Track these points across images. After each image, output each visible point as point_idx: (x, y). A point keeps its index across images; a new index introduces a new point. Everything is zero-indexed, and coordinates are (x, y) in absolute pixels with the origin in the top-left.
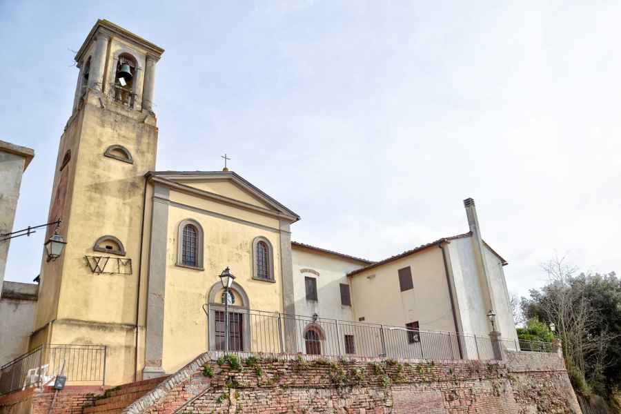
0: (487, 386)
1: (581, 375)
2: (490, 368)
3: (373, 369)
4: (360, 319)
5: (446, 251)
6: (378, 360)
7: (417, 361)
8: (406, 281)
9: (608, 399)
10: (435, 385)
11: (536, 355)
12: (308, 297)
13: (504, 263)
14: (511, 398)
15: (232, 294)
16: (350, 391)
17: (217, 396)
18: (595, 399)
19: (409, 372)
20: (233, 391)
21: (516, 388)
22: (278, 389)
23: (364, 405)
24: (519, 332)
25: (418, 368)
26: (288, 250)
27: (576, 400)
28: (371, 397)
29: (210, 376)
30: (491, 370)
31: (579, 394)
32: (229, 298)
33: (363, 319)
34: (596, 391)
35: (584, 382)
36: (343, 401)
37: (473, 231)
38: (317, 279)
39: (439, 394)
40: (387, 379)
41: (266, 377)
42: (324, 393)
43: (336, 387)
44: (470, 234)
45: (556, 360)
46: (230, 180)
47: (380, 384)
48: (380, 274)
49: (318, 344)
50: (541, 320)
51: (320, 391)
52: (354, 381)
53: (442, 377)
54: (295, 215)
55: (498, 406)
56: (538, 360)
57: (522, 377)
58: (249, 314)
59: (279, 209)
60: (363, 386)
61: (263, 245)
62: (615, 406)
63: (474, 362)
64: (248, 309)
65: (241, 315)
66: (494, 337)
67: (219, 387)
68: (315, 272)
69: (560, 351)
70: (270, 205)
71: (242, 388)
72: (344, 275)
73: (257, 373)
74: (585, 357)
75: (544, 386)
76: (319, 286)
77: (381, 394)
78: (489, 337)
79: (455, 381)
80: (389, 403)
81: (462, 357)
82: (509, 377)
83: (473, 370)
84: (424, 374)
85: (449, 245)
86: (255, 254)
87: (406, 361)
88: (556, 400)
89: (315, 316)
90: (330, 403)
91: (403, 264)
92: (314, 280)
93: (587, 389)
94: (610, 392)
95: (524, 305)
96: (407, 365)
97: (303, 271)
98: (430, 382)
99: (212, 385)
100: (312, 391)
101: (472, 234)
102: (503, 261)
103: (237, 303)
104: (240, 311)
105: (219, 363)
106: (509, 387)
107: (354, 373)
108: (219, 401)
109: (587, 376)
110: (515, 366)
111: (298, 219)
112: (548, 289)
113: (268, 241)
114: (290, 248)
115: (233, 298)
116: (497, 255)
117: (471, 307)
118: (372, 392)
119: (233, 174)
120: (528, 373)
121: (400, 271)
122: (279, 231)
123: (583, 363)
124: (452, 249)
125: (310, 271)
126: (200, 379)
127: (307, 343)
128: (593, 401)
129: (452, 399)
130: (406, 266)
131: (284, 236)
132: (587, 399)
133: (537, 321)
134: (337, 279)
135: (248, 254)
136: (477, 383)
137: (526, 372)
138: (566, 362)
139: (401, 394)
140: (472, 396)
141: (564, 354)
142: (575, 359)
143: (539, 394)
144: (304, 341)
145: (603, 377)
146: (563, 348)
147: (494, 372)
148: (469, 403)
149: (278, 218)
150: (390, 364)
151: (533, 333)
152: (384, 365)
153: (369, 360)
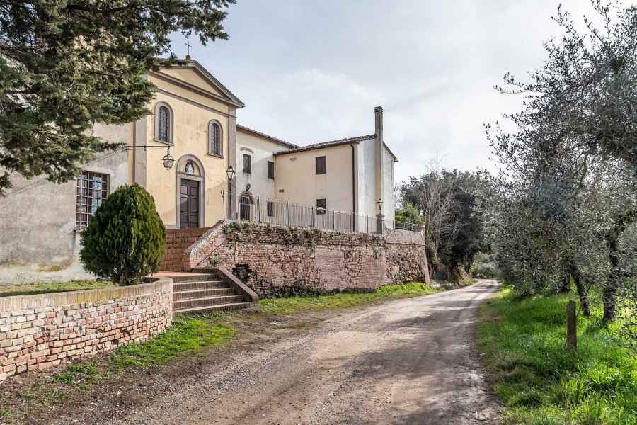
0: (370, 251)
1: (434, 249)
2: (374, 239)
3: (306, 234)
4: (280, 191)
5: (355, 148)
6: (309, 229)
7: (330, 231)
8: (321, 167)
9: (451, 269)
10: (339, 247)
11: (406, 232)
12: (244, 171)
13: (395, 160)
14: (384, 260)
15: (193, 166)
16: (293, 247)
17: (230, 245)
18: (441, 267)
19: (326, 237)
20: (237, 243)
21: (388, 254)
22: (258, 243)
23: (300, 255)
24: (397, 213)
25: (331, 236)
26: (234, 133)
27: (427, 266)
28: (304, 251)
29: (227, 234)
30: (374, 241)
31: (430, 262)
32: (190, 168)
33: (283, 191)
34: (443, 262)
35: (435, 255)
36: (289, 253)
37: (378, 134)
38: (252, 157)
39: (341, 253)
40: (313, 241)
41: (252, 236)
42: (280, 247)
43: (286, 244)
44: (375, 136)
45: (419, 238)
46: (193, 68)
47: (309, 244)
48: (301, 157)
49: (249, 207)
50: (414, 205)
51: (278, 245)
52: (296, 241)
53: (344, 242)
54: (240, 102)
55: (375, 265)
56: (407, 236)
57: (393, 247)
58: (204, 182)
59: (230, 97)
60: (300, 245)
61: (216, 127)
62: (456, 274)
63: (364, 235)
64: (204, 178)
65: (198, 182)
66: (380, 218)
67: (231, 240)
68: (250, 151)
69: (423, 232)
70: (223, 93)
71: (241, 242)
72: (272, 154)
73: (248, 233)
74: (441, 236)
75: (407, 254)
76: (252, 162)
77: (309, 250)
78: (376, 218)
79: (351, 245)
80: (313, 256)
81: (354, 230)
82: (384, 247)
83: (363, 239)
84: (334, 240)
85: (358, 145)
86: (210, 134)
87: (325, 231)
88: (413, 265)
89: (248, 186)
90: (283, 253)
91: (320, 153)
92: (249, 157)
93: (436, 259)
94: (455, 263)
95: (404, 189)
96: (325, 233)
97: (242, 149)
98: (336, 245)
99: (227, 239)
100: (274, 245)
101: (377, 136)
102: (395, 158)
103: (196, 173)
104: (198, 179)
105: (231, 227)
106: (383, 253)
107: (296, 236)
108: (230, 248)
109: (439, 250)
110: (390, 239)
111: (243, 107)
112: (425, 178)
113: (220, 124)
114: (235, 131)
115: (193, 169)
116: (391, 154)
117: (366, 194)
118: (304, 249)
119: (197, 63)
120: (398, 244)
121: (317, 159)
122: (228, 116)
123: (438, 241)
124: (360, 148)
125: (247, 149)
126: (222, 235)
127: (241, 206)
128: (439, 268)
129: (348, 257)
130: (322, 155)
131: (231, 120)
132: (435, 267)
133: (411, 206)
134: (265, 157)
135: (205, 134)
136: (364, 248)
137: (396, 244)
138: (426, 239)
139: (320, 251)
140: (360, 256)
141: (426, 233)
142: (432, 237)
143: (403, 260)
144: (240, 204)
145: (450, 252)
146: (426, 228)
147: (376, 242)
148: (357, 260)
149: (228, 104)
150: (316, 232)
151: (407, 215)
152: (313, 232)
153: (304, 229)
